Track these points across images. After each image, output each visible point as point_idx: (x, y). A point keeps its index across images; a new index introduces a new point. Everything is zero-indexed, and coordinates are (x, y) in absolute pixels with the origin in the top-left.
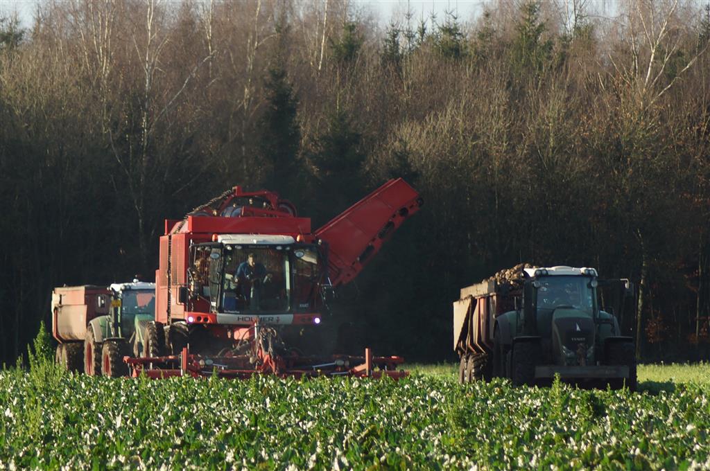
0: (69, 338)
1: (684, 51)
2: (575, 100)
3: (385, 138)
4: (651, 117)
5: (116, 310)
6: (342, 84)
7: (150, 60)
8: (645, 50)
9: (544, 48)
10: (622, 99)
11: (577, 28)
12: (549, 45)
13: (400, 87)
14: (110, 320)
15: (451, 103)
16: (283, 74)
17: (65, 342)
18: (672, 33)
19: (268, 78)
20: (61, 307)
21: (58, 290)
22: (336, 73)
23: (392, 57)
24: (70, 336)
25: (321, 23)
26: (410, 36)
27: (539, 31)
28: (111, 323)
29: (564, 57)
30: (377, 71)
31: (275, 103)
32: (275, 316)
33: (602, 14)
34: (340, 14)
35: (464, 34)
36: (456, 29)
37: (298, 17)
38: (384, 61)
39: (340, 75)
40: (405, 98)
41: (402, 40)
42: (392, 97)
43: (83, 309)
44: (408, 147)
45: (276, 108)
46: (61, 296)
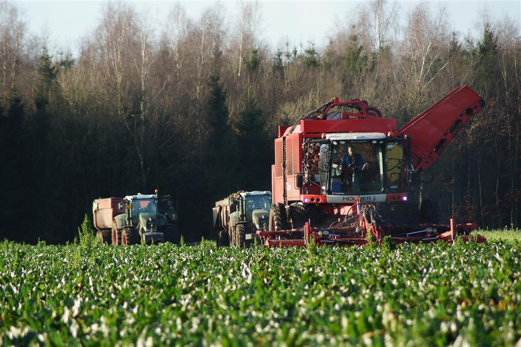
0: (103, 227)
1: (441, 58)
2: (381, 87)
3: (276, 112)
4: (424, 95)
5: (129, 210)
6: (251, 83)
7: (144, 72)
8: (419, 59)
9: (363, 59)
10: (407, 86)
11: (381, 48)
12: (366, 58)
13: (283, 84)
14: (125, 217)
15: (311, 92)
16: (218, 79)
17: (101, 229)
18: (434, 49)
19: (210, 81)
20: (98, 210)
21: (96, 201)
22: (247, 77)
23: (279, 68)
24: (104, 226)
25: (239, 50)
26: (288, 56)
27: (360, 50)
28: (126, 218)
29: (374, 64)
30: (270, 75)
31: (214, 94)
32: (372, 196)
33: (394, 40)
34: (250, 44)
35: (319, 53)
36: (314, 51)
37: (226, 47)
38: (274, 70)
39: (250, 78)
40: (286, 90)
41: (284, 58)
42: (279, 89)
43: (110, 211)
44: (288, 117)
45: (215, 97)
46: (98, 204)
